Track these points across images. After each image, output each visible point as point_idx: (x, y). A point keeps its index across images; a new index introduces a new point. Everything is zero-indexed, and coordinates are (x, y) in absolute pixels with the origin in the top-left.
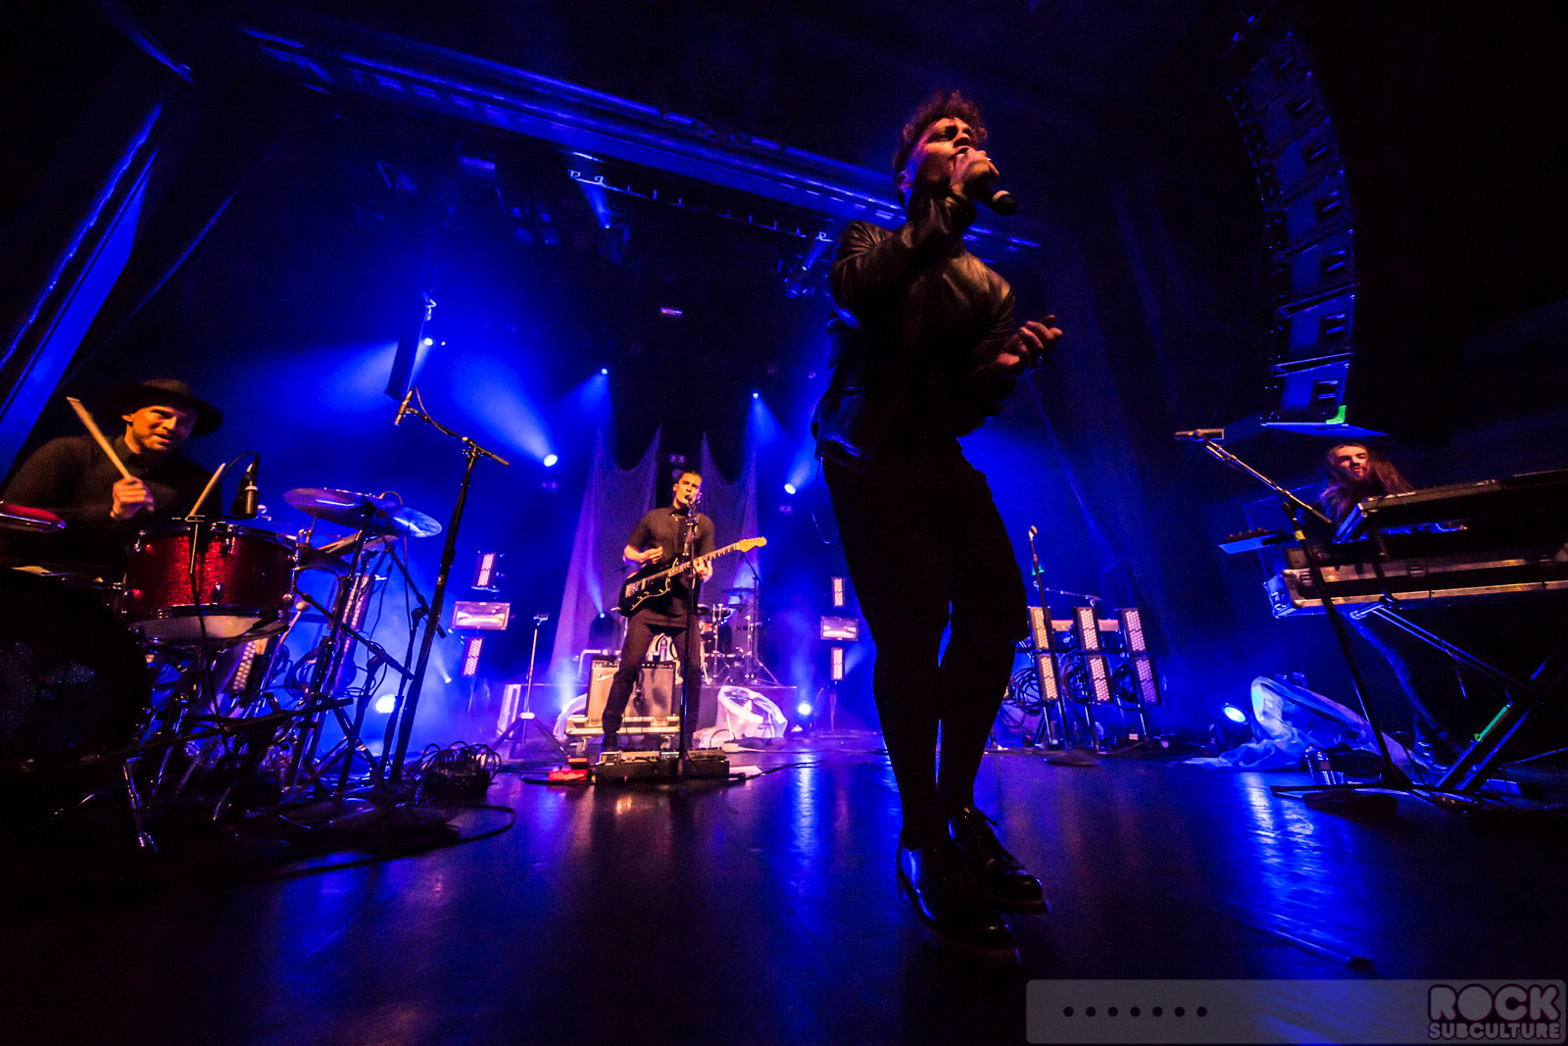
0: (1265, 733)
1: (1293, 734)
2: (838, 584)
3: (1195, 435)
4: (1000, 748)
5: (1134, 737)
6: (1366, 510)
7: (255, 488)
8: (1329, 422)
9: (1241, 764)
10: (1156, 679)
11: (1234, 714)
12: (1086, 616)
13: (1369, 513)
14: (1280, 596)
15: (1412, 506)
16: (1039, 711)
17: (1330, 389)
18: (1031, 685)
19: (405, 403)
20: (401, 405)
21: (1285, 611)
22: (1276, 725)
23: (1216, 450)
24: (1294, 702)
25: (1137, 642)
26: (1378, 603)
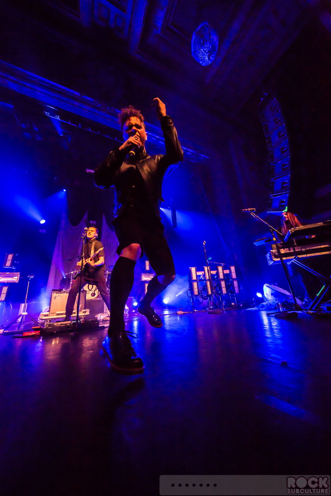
1: (274, 299)
3: (248, 210)
4: (195, 311)
5: (233, 304)
9: (261, 309)
10: (239, 286)
11: (259, 295)
12: (220, 269)
13: (292, 232)
14: (270, 258)
16: (207, 299)
17: (283, 202)
18: (204, 291)
21: (271, 263)
22: (270, 297)
23: (253, 215)
24: (274, 290)
25: (234, 276)
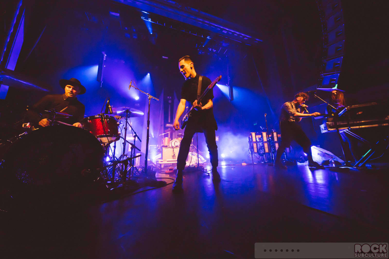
7: (110, 106)
12: (275, 134)
13: (348, 110)
14: (324, 128)
16: (263, 155)
17: (334, 80)
18: (262, 150)
19: (130, 84)
21: (324, 132)
24: (321, 151)
26: (347, 129)
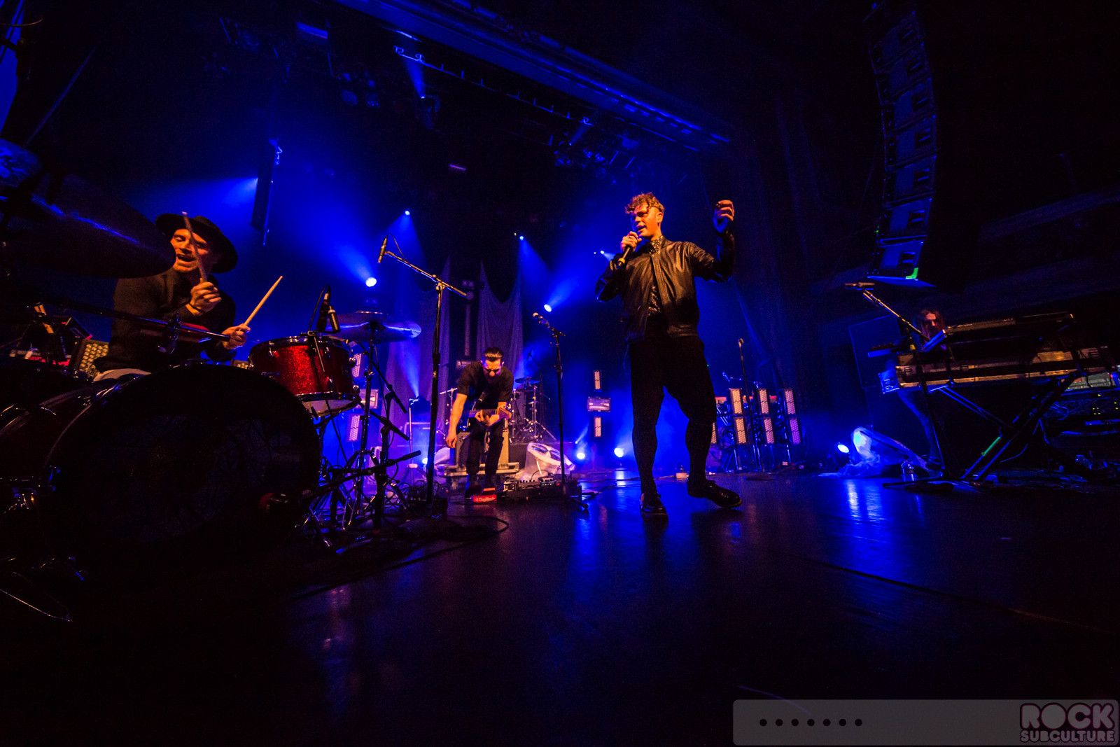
0: (859, 457)
1: (877, 458)
2: (597, 375)
3: (857, 286)
5: (785, 463)
6: (946, 334)
7: (334, 311)
8: (907, 278)
9: (845, 475)
10: (800, 430)
11: (843, 449)
12: (763, 394)
14: (890, 381)
15: (972, 332)
16: (732, 452)
17: (910, 257)
18: (730, 436)
19: (383, 247)
20: (381, 249)
22: (867, 454)
23: (868, 296)
24: (877, 440)
25: (791, 409)
26: (945, 385)
